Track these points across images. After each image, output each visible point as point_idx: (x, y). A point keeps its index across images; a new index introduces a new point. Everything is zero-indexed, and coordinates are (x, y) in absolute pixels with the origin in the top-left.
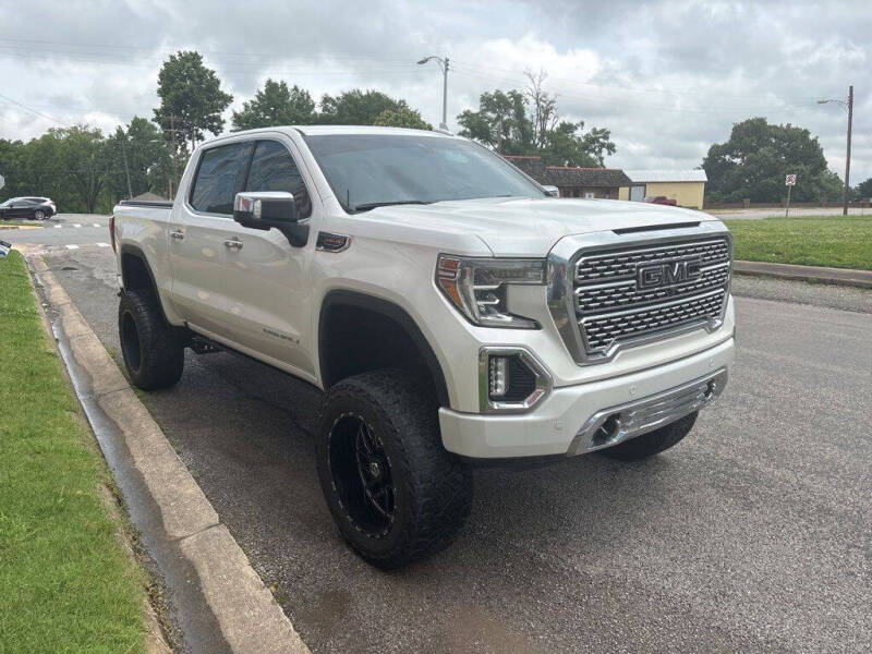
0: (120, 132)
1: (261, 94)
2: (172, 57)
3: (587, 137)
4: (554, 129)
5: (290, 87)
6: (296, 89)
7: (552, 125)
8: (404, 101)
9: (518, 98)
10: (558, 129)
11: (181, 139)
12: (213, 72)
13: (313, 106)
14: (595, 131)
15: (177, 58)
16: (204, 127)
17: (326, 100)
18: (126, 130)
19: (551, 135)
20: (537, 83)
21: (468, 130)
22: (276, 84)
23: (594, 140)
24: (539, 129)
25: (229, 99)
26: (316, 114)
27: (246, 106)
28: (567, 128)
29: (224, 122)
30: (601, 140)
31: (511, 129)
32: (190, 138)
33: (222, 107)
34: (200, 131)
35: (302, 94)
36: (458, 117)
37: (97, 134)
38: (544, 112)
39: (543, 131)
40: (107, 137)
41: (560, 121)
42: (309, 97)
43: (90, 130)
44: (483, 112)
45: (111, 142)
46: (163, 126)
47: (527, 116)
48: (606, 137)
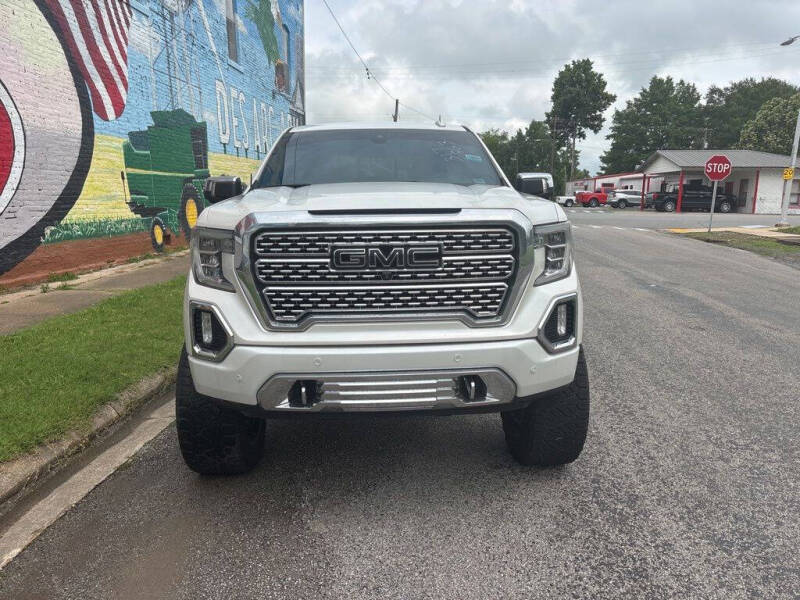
0: (520, 133)
1: (645, 91)
2: (566, 66)
5: (676, 81)
6: (682, 82)
11: (566, 136)
12: (601, 75)
13: (698, 98)
15: (572, 66)
16: (586, 126)
17: (714, 91)
18: (524, 132)
22: (661, 81)
25: (613, 98)
26: (700, 105)
27: (629, 103)
29: (604, 120)
32: (572, 136)
33: (605, 107)
34: (583, 129)
35: (688, 87)
37: (504, 137)
40: (510, 139)
42: (694, 90)
43: (499, 134)
45: (513, 143)
46: (552, 127)
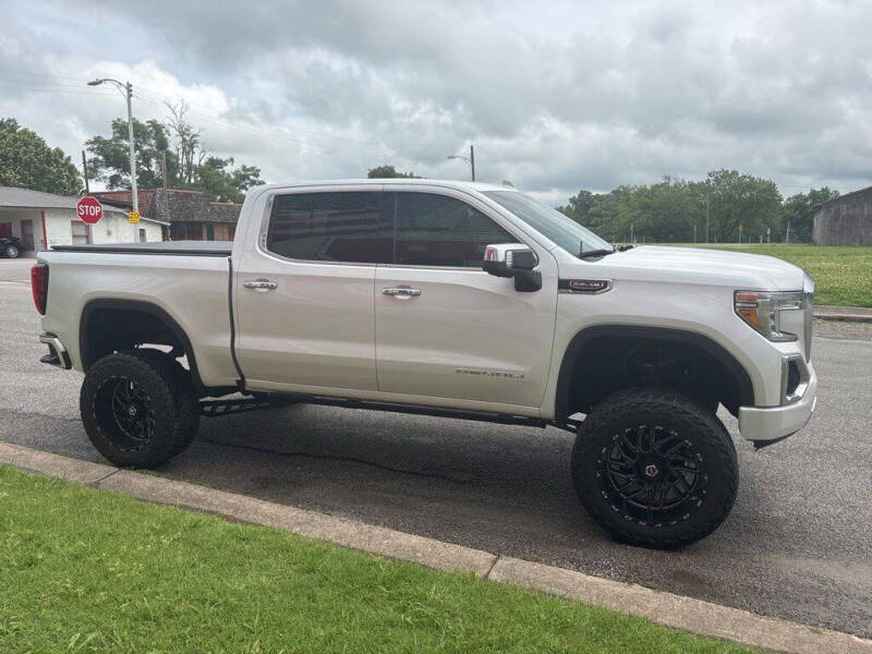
3: (236, 173)
4: (203, 163)
7: (198, 159)
8: (14, 120)
9: (157, 128)
10: (206, 164)
14: (244, 168)
19: (200, 170)
20: (178, 114)
21: (101, 158)
23: (245, 177)
24: (185, 161)
28: (215, 163)
30: (252, 177)
31: (153, 161)
36: (87, 143)
38: (189, 146)
39: (189, 165)
41: (208, 155)
44: (116, 139)
47: (172, 148)
48: (257, 176)
